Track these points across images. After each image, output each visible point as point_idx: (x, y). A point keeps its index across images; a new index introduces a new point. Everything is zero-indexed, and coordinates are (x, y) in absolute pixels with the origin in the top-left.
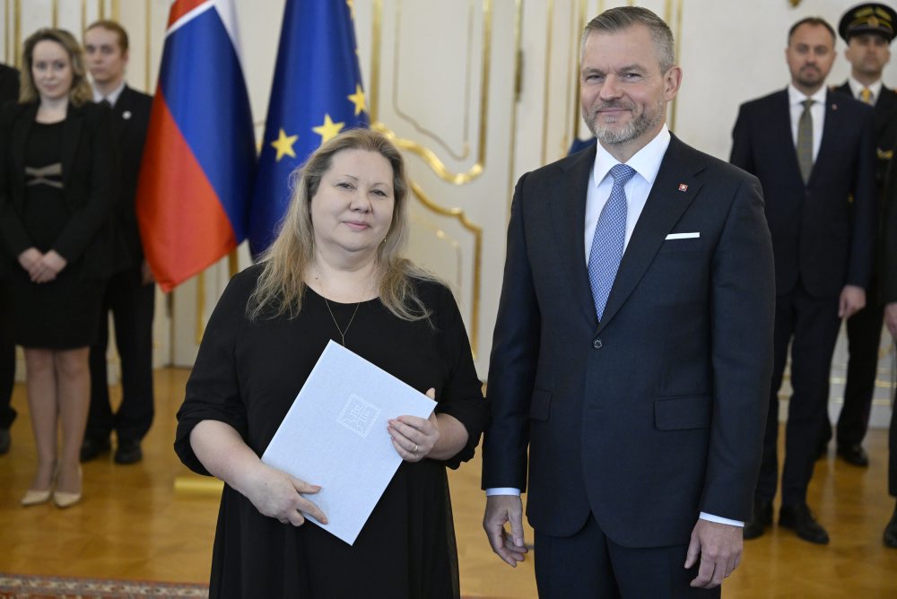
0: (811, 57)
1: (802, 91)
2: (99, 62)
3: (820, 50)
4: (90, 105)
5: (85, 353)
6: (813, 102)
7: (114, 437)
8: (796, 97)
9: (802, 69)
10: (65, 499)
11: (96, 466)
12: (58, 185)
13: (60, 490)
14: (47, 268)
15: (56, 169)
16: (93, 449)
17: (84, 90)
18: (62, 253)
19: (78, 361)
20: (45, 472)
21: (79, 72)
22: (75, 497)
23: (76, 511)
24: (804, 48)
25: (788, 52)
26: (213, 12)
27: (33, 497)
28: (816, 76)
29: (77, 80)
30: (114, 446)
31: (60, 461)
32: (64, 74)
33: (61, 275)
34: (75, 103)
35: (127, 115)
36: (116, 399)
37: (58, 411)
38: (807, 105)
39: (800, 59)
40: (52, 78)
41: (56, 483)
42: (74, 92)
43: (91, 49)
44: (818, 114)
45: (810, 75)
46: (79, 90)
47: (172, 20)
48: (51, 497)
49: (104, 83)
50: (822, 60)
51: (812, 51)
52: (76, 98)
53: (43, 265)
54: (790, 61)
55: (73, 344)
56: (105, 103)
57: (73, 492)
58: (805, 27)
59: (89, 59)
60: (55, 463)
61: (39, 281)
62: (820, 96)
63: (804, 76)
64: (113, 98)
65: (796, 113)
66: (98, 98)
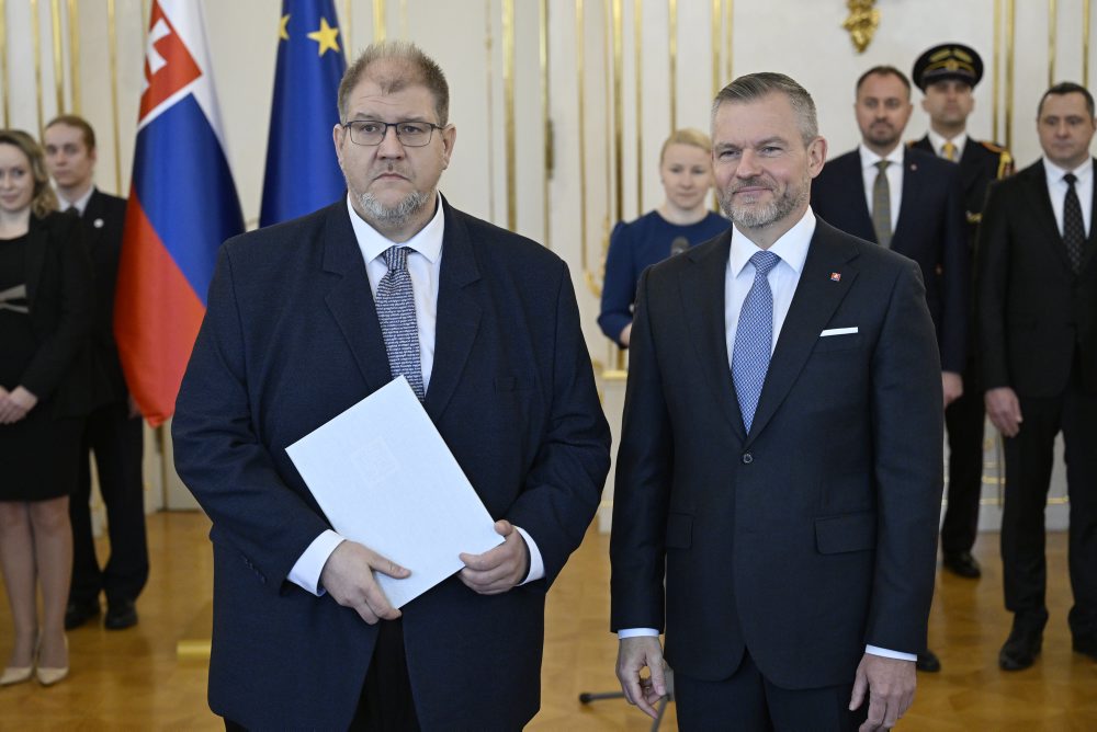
0: (882, 112)
1: (876, 152)
2: (63, 164)
3: (891, 103)
4: (56, 215)
5: (64, 502)
6: (889, 163)
7: (102, 598)
8: (869, 158)
9: (872, 126)
10: (49, 675)
11: (83, 634)
12: (23, 309)
13: (43, 666)
14: (16, 407)
15: (19, 291)
16: (79, 614)
17: (47, 198)
18: (31, 389)
19: (56, 513)
20: (24, 646)
21: (41, 178)
22: (62, 672)
23: (64, 689)
24: (872, 102)
25: (857, 107)
26: (190, 98)
27: (12, 675)
28: (888, 134)
29: (39, 187)
30: (104, 609)
31: (41, 631)
32: (24, 182)
33: (32, 414)
34: (38, 214)
35: (99, 223)
36: (103, 554)
37: (36, 571)
38: (882, 166)
39: (869, 114)
40: (11, 188)
41: (37, 656)
42: (36, 201)
43: (52, 149)
44: (895, 176)
45: (881, 133)
46: (43, 199)
47: (144, 112)
48: (34, 674)
49: (70, 188)
50: (895, 115)
51: (882, 105)
52: (40, 207)
53: (10, 403)
54: (860, 118)
55: (50, 494)
56: (72, 210)
57: (58, 666)
58: (873, 77)
59: (50, 161)
60: (35, 633)
61: (7, 422)
62: (897, 155)
63: (874, 133)
64: (81, 205)
65: (869, 176)
66: (63, 206)
